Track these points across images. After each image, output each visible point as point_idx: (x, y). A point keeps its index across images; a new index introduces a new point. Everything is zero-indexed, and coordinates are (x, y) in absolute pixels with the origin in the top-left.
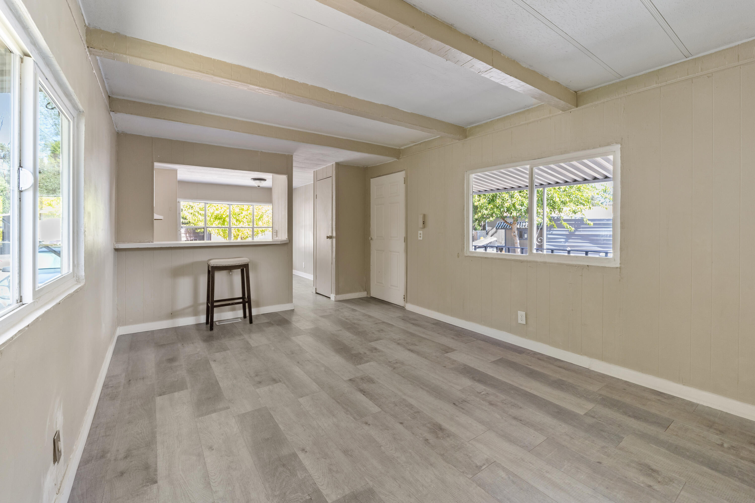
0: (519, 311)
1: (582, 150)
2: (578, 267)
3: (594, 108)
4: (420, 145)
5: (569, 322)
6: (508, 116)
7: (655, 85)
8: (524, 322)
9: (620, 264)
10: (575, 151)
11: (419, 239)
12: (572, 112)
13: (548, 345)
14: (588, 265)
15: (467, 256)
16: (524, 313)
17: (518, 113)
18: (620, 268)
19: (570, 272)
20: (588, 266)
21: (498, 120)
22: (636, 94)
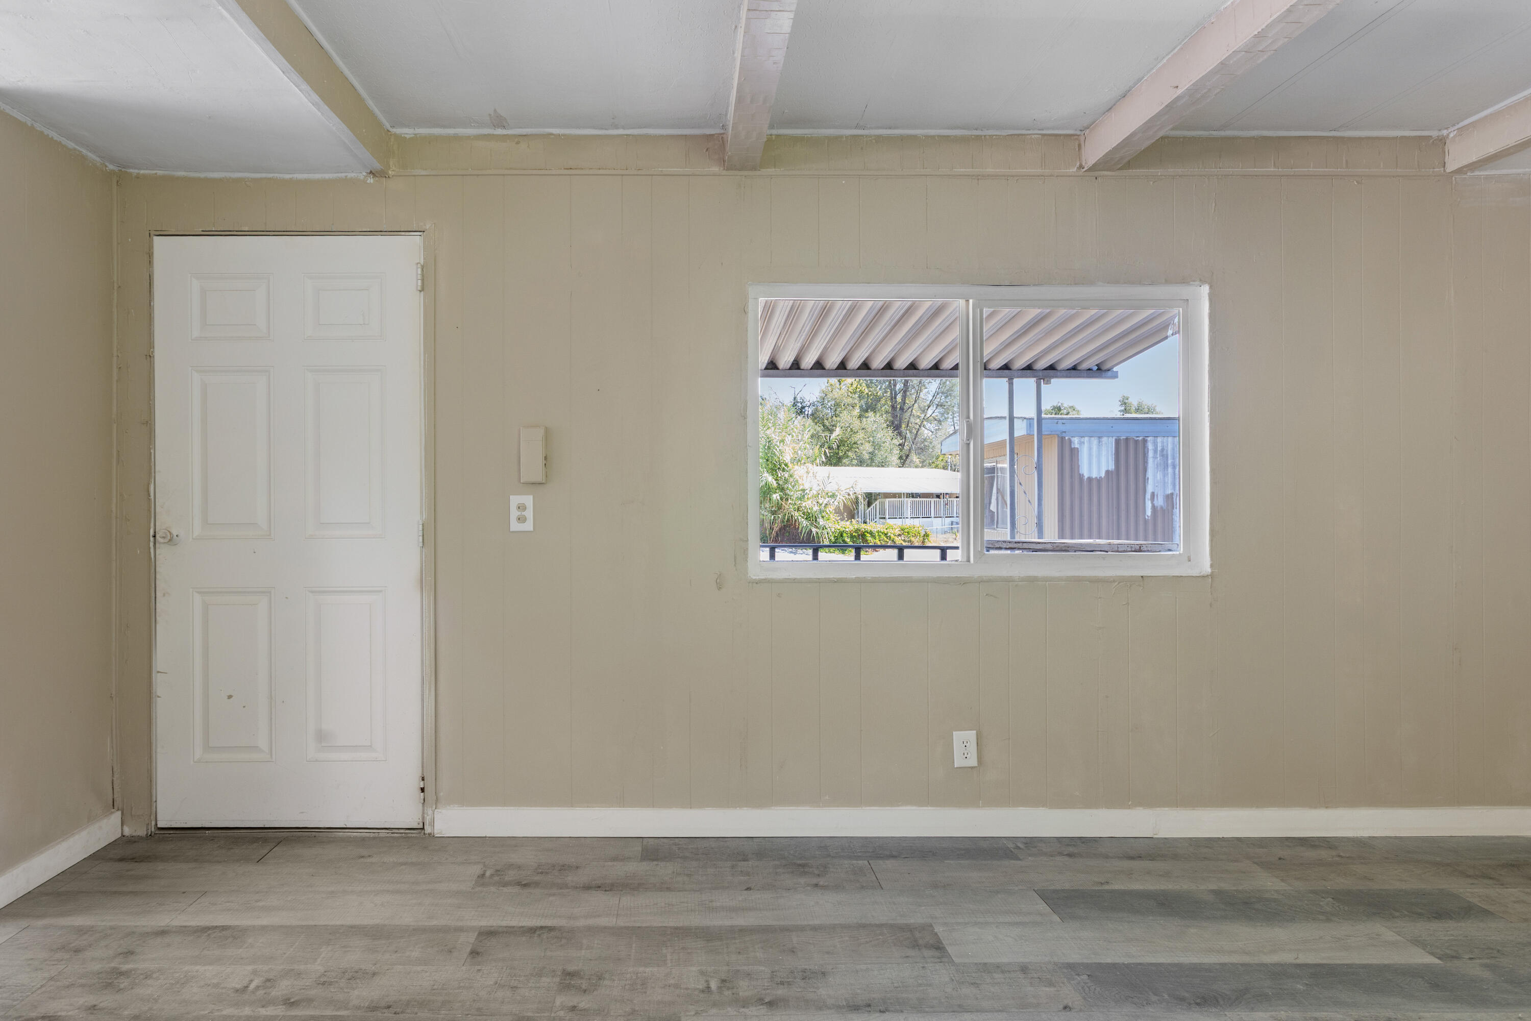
0: (956, 731)
1: (1125, 283)
2: (1119, 583)
3: (1151, 183)
4: (518, 143)
5: (1098, 731)
6: (914, 137)
7: (1272, 170)
8: (973, 762)
9: (1212, 566)
10: (1108, 283)
11: (515, 526)
12: (1099, 179)
13: (1043, 806)
14: (1142, 575)
15: (758, 582)
16: (971, 735)
17: (946, 138)
18: (1212, 575)
19: (1100, 598)
20: (1142, 577)
21: (879, 139)
22: (1238, 177)
